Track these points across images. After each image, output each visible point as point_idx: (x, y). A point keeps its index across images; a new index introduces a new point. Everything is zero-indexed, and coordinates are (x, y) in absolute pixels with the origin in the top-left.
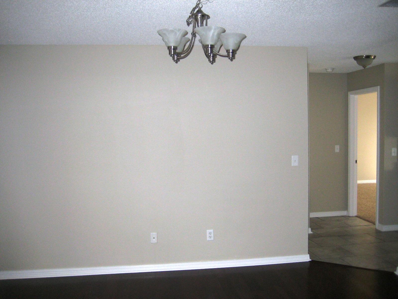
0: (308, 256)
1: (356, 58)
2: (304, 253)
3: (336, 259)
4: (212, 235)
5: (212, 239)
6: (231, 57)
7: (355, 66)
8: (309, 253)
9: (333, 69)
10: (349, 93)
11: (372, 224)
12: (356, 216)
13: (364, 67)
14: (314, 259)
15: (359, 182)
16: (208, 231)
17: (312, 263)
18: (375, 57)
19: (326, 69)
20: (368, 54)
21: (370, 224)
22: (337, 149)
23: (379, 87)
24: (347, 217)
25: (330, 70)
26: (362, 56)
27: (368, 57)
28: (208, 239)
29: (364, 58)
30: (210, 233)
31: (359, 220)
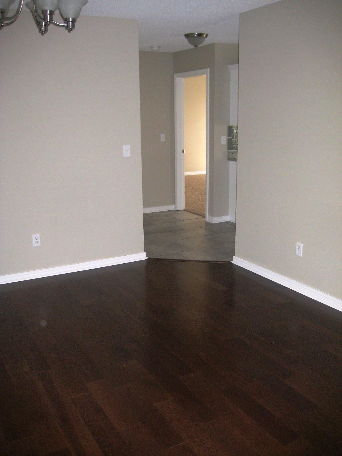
0: (144, 254)
1: (187, 36)
2: (140, 252)
3: (172, 254)
4: (39, 240)
5: (39, 244)
6: (71, 27)
7: (185, 44)
8: (145, 252)
9: (159, 47)
10: (175, 75)
11: (202, 217)
12: (184, 210)
13: (196, 46)
14: (151, 257)
15: (187, 174)
16: (34, 236)
17: (150, 261)
18: (207, 35)
19: (151, 47)
20: (201, 32)
21: (200, 217)
22: (163, 137)
23: (208, 69)
24: (176, 212)
25: (155, 48)
26: (194, 34)
27: (200, 35)
28: (35, 245)
29: (196, 36)
30: (36, 238)
31: (188, 213)
